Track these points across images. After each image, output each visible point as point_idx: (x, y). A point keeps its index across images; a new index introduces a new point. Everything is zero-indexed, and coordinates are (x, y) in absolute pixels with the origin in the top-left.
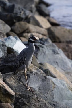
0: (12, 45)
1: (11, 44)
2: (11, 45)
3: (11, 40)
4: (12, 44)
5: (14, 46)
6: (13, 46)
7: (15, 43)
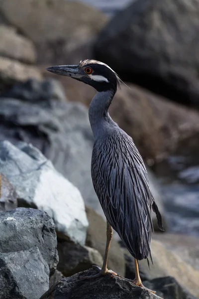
0: (27, 190)
1: (25, 184)
2: (24, 189)
3: (16, 162)
4: (27, 184)
5: (36, 191)
6: (33, 191)
7: (39, 180)
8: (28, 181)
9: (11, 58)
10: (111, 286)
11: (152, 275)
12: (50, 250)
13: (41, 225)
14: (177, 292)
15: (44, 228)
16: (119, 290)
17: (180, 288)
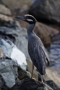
0: (9, 54)
2: (8, 54)
6: (10, 54)
7: (12, 51)
8: (9, 51)
9: (4, 14)
10: (34, 83)
11: (46, 80)
12: (15, 72)
13: (13, 65)
14: (54, 85)
15: (14, 66)
16: (36, 84)
17: (55, 84)
